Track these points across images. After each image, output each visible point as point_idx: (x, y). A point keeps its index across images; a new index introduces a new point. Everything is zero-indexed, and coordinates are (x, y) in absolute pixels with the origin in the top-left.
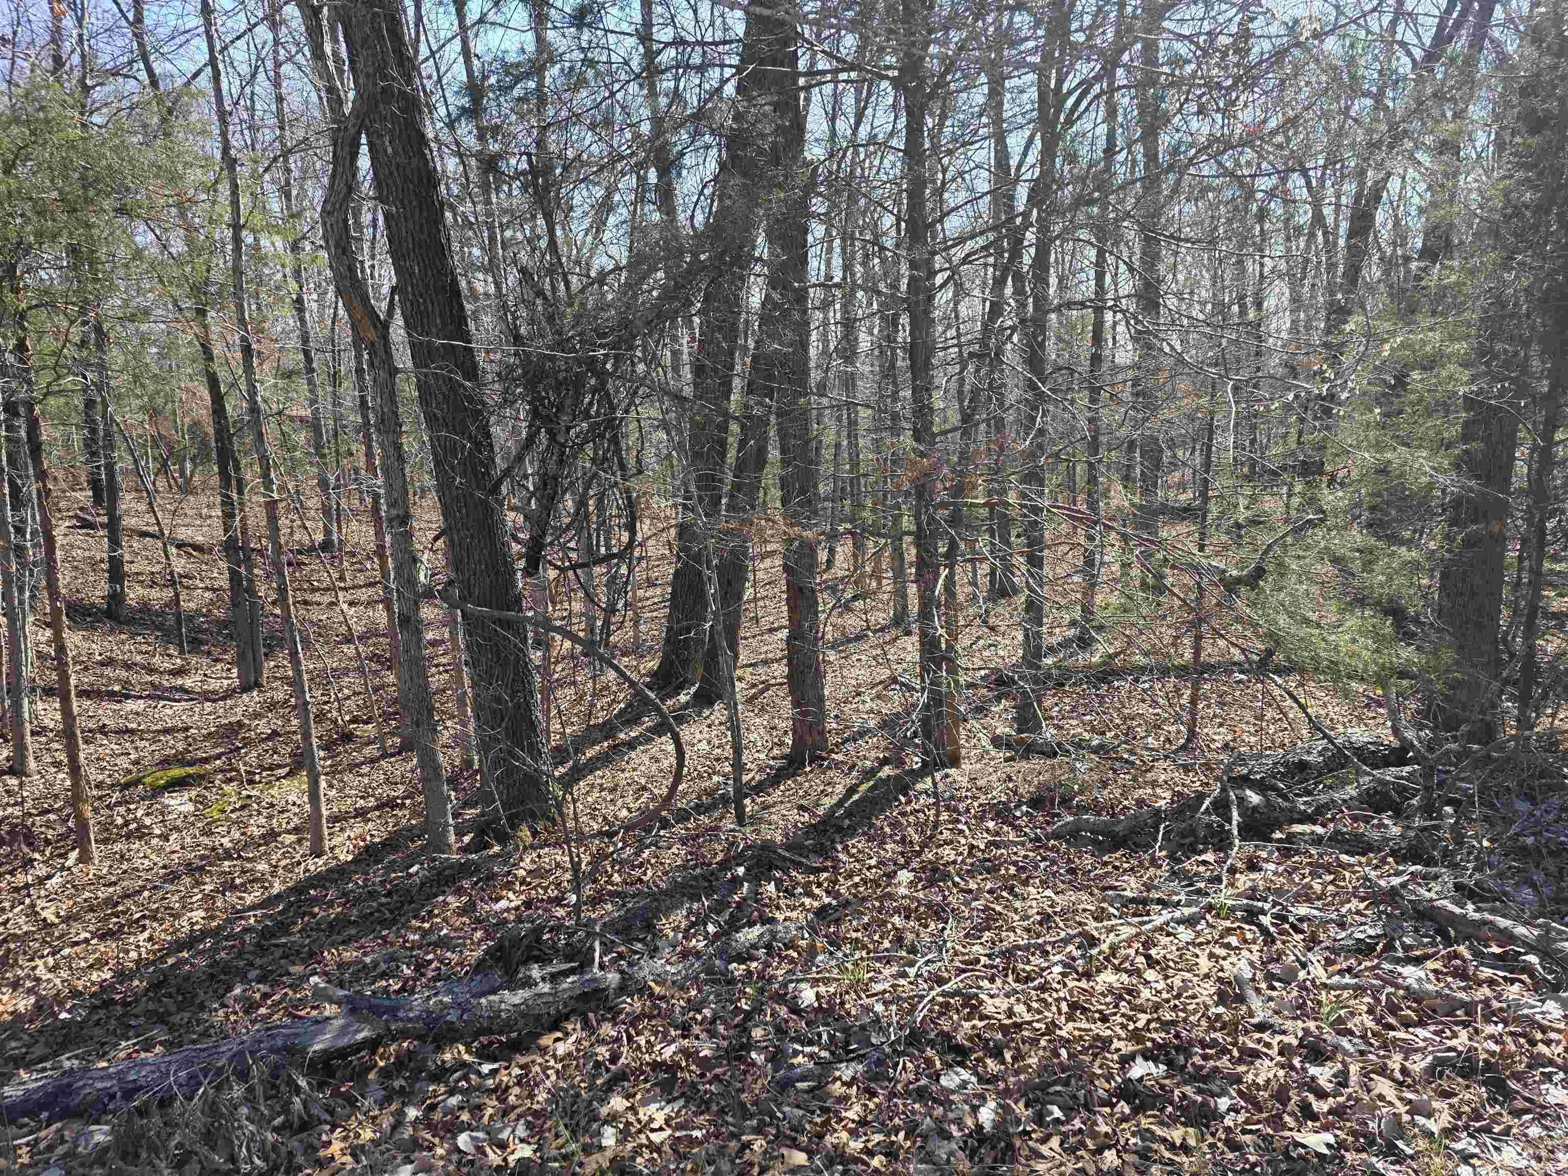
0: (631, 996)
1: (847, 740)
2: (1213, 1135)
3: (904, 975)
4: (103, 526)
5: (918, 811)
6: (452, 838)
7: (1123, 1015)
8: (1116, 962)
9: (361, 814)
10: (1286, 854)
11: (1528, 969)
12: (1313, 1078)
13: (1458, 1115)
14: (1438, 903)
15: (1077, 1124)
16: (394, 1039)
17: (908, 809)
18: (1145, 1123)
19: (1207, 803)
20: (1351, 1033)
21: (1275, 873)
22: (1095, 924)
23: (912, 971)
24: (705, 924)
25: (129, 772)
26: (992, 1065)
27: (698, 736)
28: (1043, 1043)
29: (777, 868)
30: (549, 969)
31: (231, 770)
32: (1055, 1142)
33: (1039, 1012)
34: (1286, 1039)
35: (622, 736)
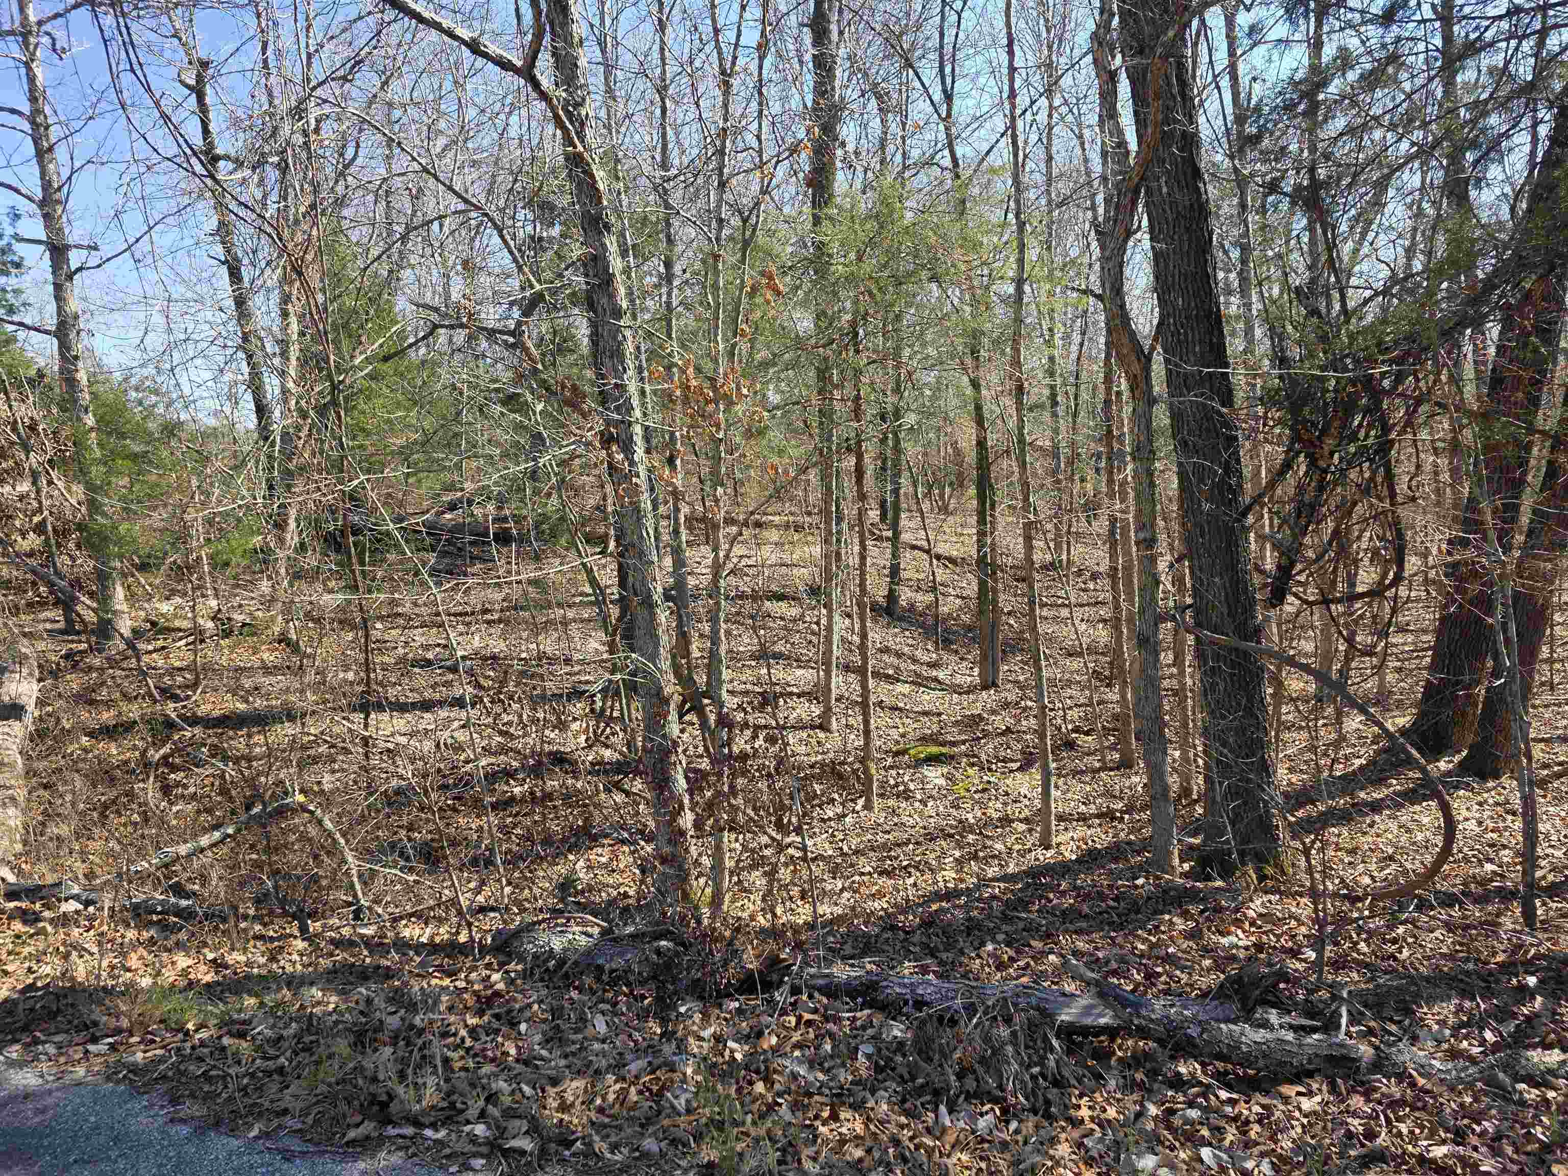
0: (1387, 1077)
4: (888, 539)
6: (1176, 862)
9: (1083, 818)
16: (1130, 1035)
24: (1481, 1029)
25: (898, 742)
30: (1287, 1019)
31: (974, 756)
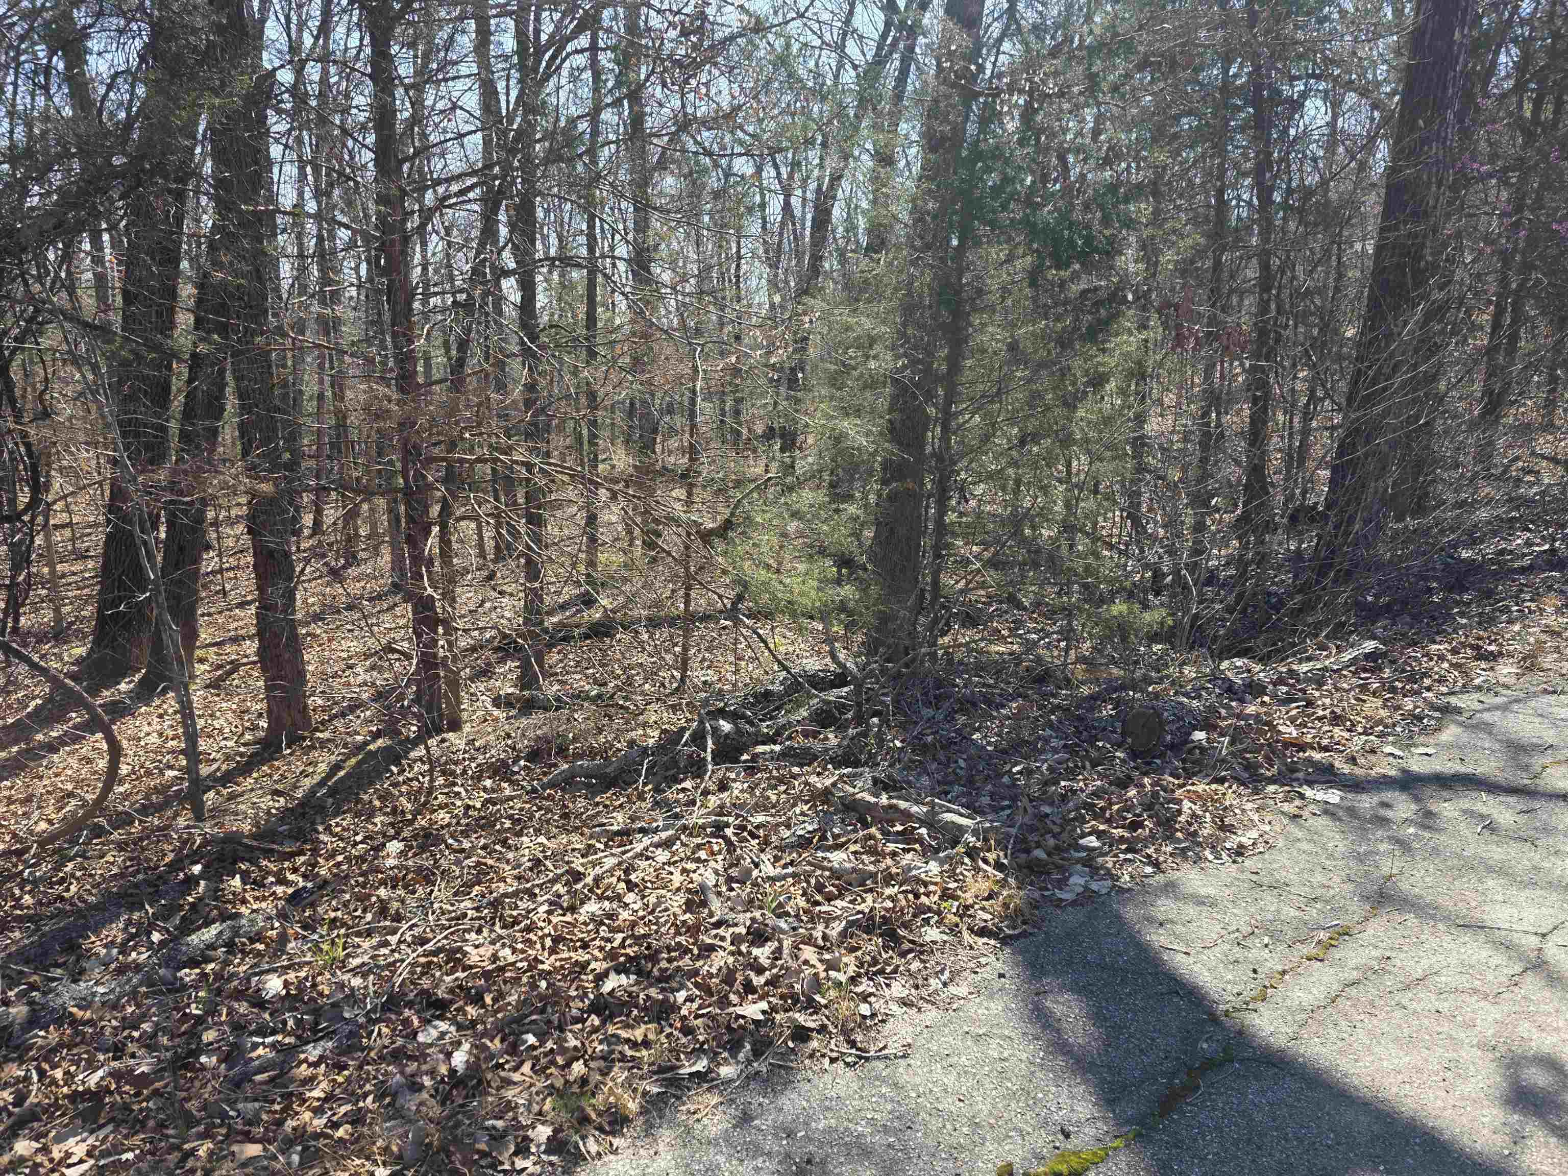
0: (46, 1028)
1: (336, 716)
2: (671, 1026)
3: (386, 944)
5: (411, 780)
7: (602, 938)
8: (599, 892)
10: (751, 770)
11: (920, 841)
12: (756, 958)
13: (861, 965)
14: (859, 796)
15: (550, 1045)
17: (401, 779)
18: (611, 1030)
19: (687, 735)
20: (787, 914)
21: (742, 791)
22: (582, 860)
23: (393, 939)
24: (149, 934)
26: (472, 1011)
27: (146, 728)
28: (524, 980)
29: (243, 860)
32: (526, 1068)
33: (523, 951)
34: (737, 930)
35: (40, 737)
